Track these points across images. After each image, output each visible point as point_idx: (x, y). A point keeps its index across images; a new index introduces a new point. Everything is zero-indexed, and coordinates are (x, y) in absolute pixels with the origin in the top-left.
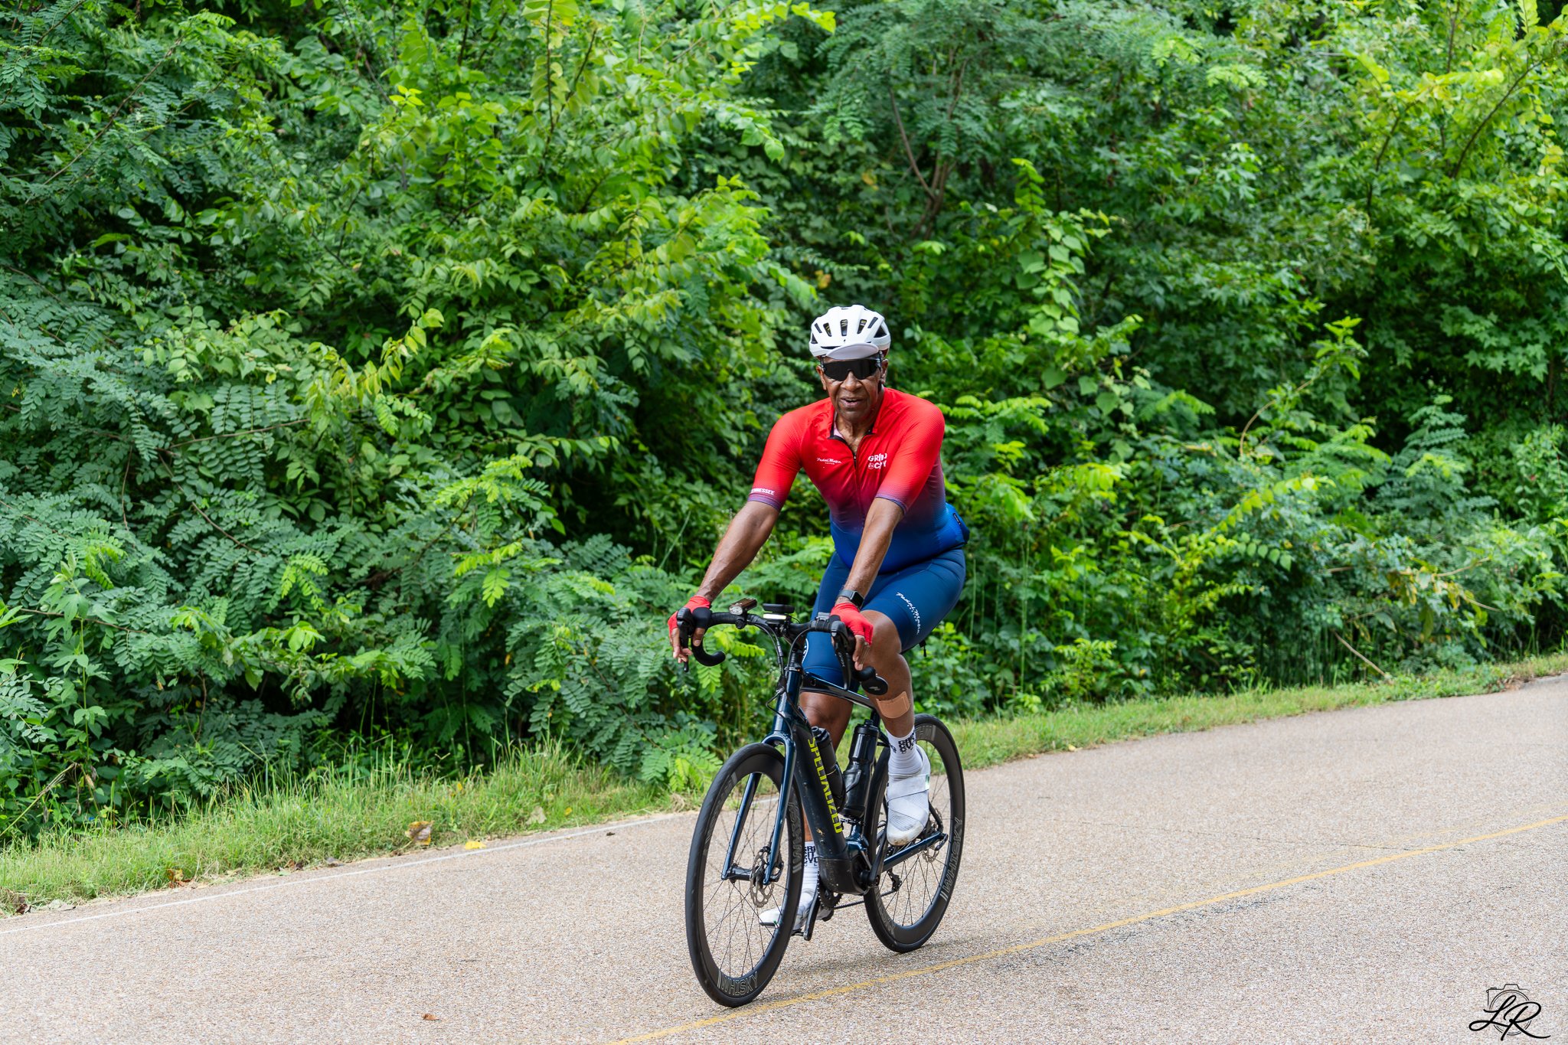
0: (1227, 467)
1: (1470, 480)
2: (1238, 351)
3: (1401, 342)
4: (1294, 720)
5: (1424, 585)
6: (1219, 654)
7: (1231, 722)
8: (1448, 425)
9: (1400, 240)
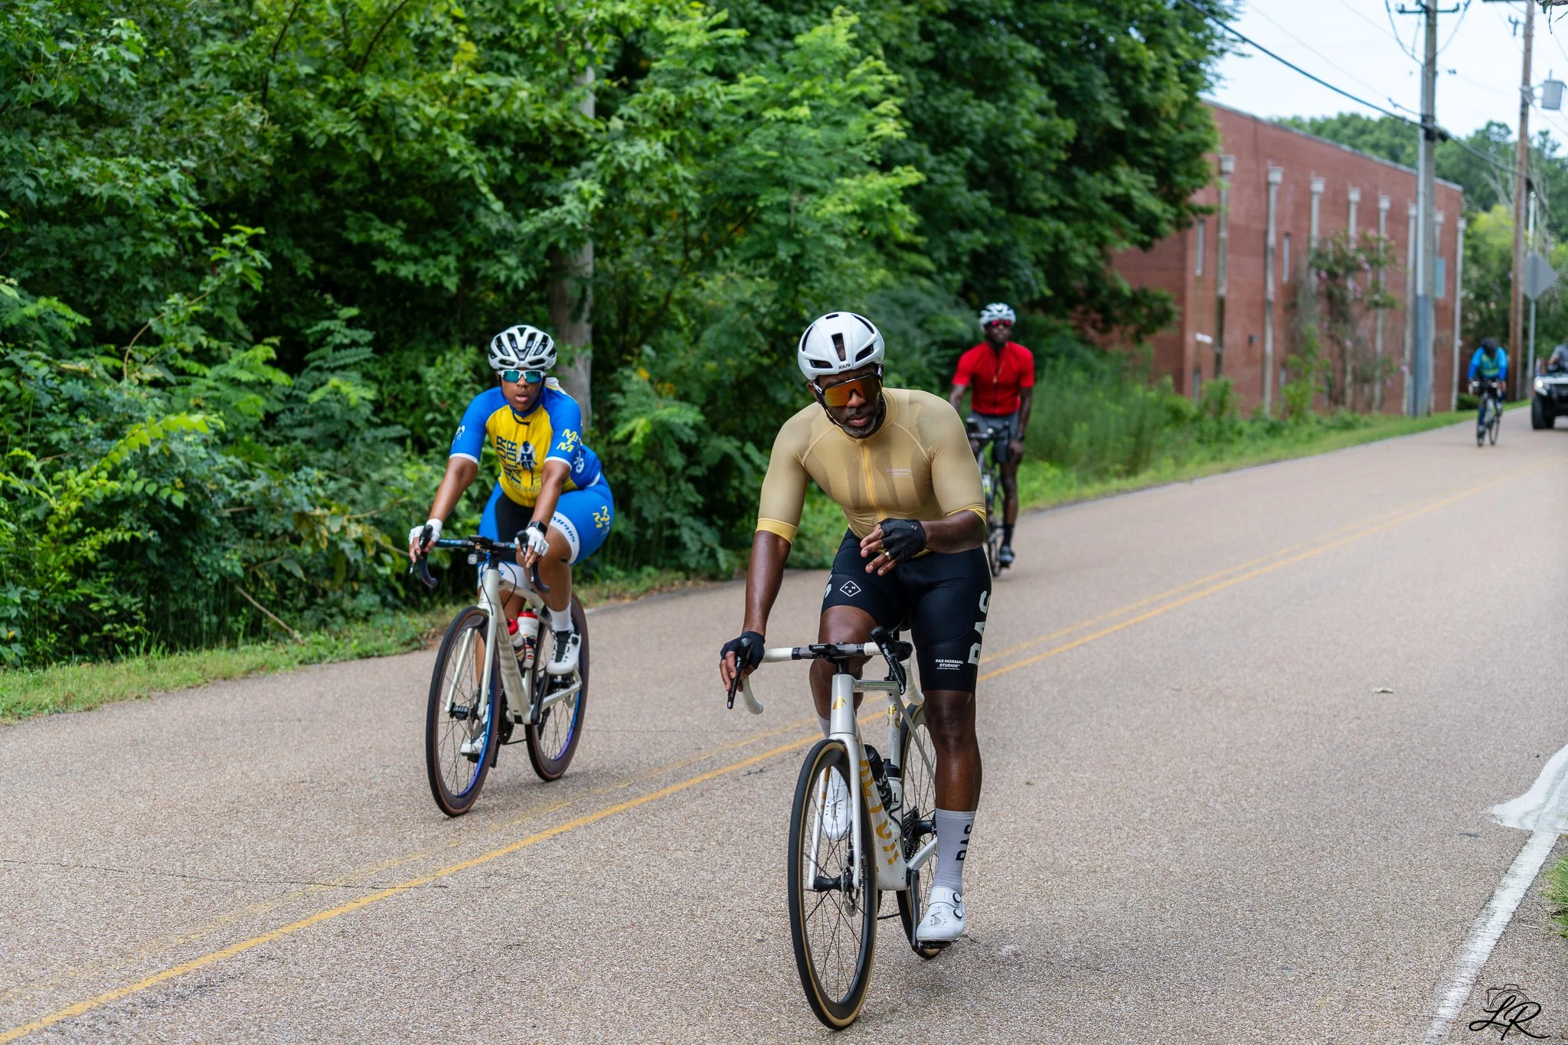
0: (107, 391)
1: (378, 407)
2: (120, 258)
3: (299, 251)
4: (196, 693)
5: (336, 529)
6: (101, 611)
7: (122, 698)
8: (354, 344)
9: (300, 140)
